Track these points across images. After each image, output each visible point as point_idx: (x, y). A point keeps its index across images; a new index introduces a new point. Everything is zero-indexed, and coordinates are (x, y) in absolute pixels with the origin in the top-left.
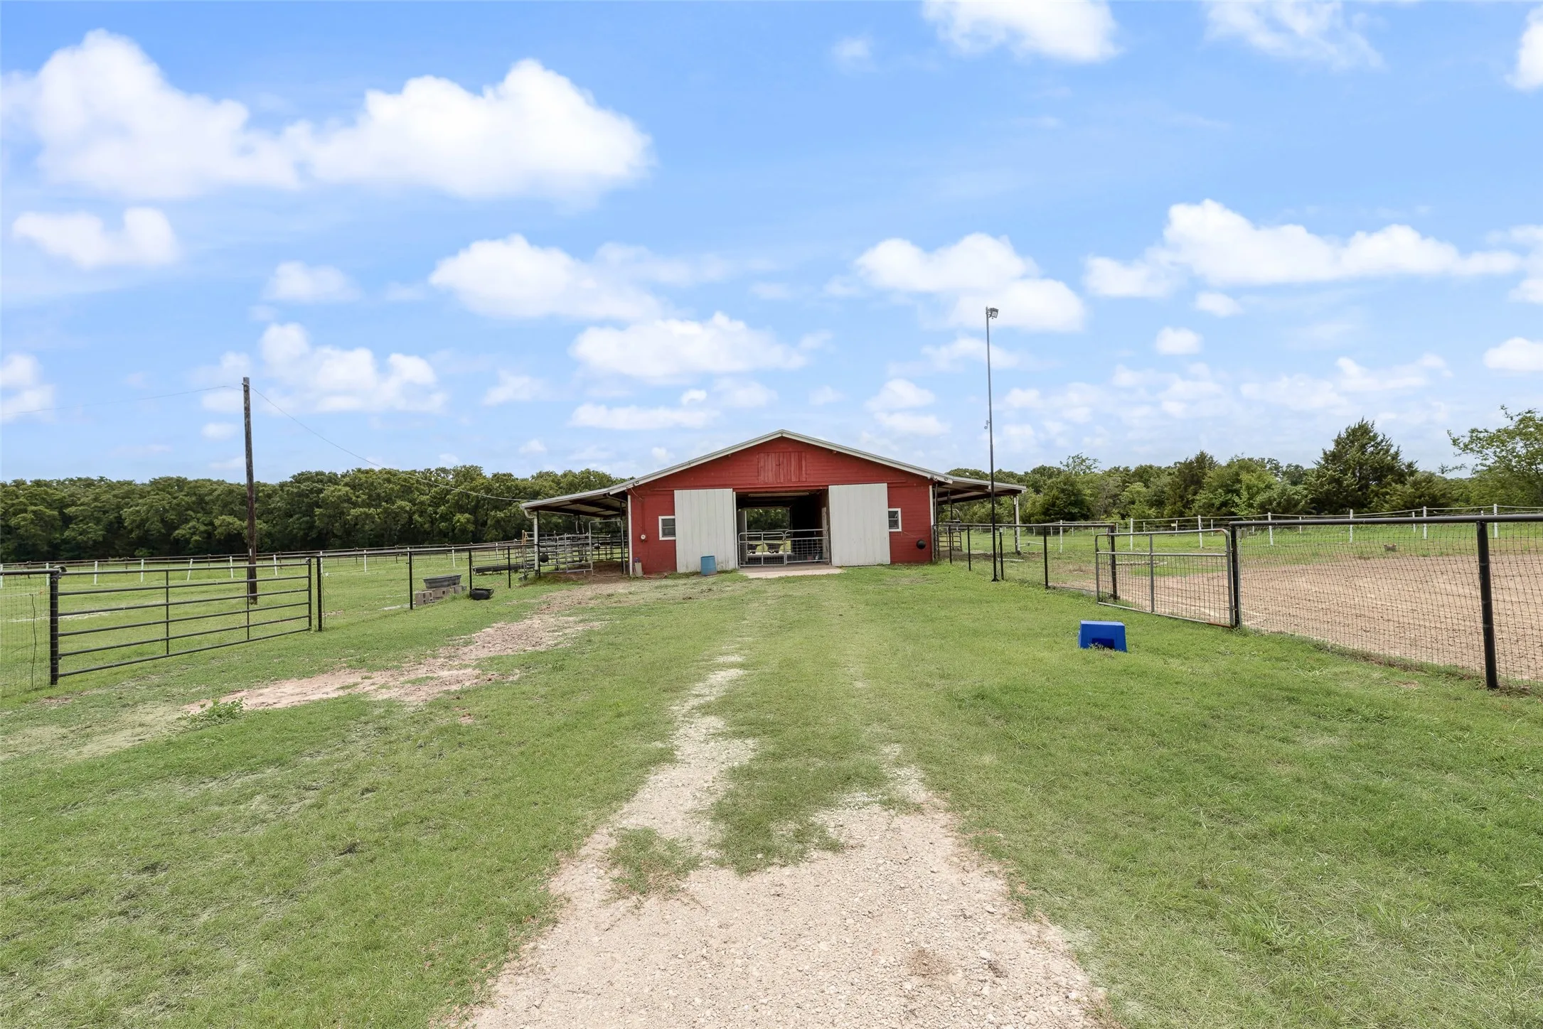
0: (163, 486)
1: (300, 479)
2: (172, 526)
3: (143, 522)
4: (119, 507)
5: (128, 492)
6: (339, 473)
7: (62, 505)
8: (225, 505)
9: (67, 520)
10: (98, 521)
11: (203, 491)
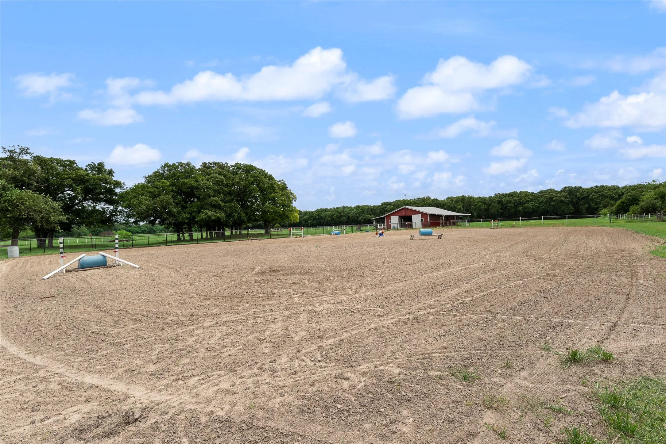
0: (358, 207)
1: (383, 204)
2: (358, 218)
3: (353, 217)
4: (349, 213)
5: (351, 209)
6: (392, 202)
7: (340, 213)
8: (368, 212)
9: (341, 216)
10: (346, 216)
11: (363, 209)
